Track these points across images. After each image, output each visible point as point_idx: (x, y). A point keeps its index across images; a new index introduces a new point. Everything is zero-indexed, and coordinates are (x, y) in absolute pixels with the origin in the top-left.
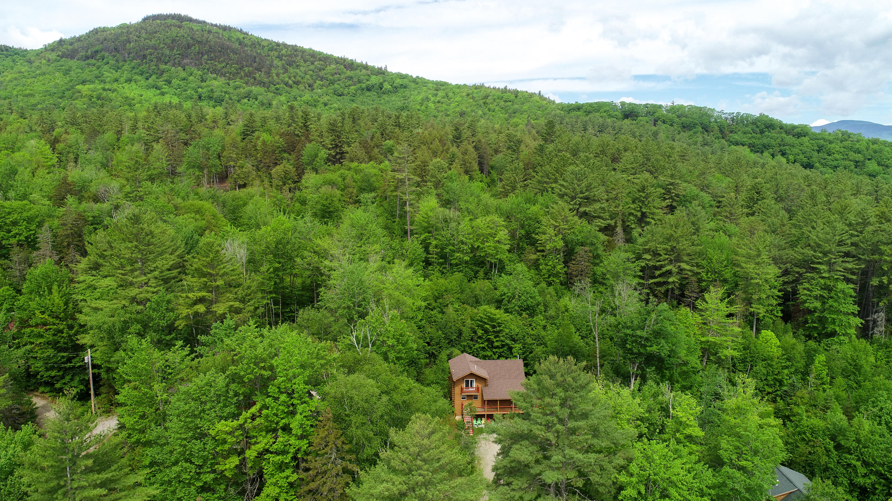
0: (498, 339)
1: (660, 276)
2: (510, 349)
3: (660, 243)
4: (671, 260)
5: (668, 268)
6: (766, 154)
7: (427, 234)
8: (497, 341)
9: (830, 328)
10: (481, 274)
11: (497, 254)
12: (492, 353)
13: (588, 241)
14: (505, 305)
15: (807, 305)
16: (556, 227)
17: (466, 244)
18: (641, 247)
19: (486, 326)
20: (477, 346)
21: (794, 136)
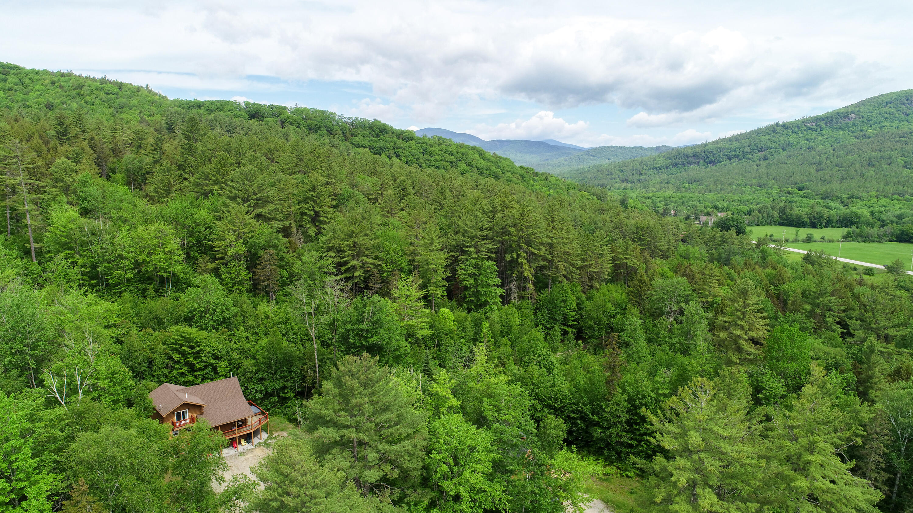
0: (198, 360)
1: (346, 271)
2: (215, 369)
3: (343, 240)
4: (354, 256)
5: (354, 262)
6: (384, 156)
7: (68, 252)
8: (198, 363)
9: (484, 299)
10: (151, 291)
11: (170, 268)
12: (193, 377)
13: (271, 244)
14: (197, 322)
15: (464, 283)
16: (234, 231)
17: (126, 259)
18: (325, 246)
19: (183, 348)
20: (175, 372)
21: (403, 140)
